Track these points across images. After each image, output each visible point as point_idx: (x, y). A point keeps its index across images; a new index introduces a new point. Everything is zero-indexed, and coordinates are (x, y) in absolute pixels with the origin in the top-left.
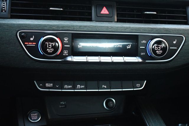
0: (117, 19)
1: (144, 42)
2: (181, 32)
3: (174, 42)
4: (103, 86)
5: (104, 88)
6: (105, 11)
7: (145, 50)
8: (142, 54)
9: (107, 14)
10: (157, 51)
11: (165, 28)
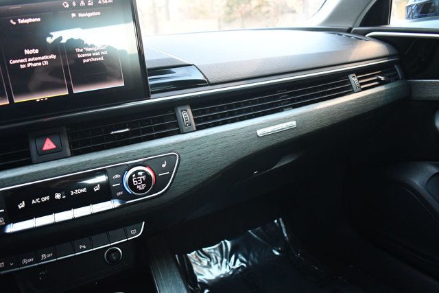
0: (71, 152)
1: (117, 176)
2: (170, 149)
3: (164, 166)
4: (81, 247)
5: (83, 250)
6: (49, 145)
7: (122, 188)
8: (119, 194)
9: (53, 149)
10: (138, 187)
11: (145, 149)
